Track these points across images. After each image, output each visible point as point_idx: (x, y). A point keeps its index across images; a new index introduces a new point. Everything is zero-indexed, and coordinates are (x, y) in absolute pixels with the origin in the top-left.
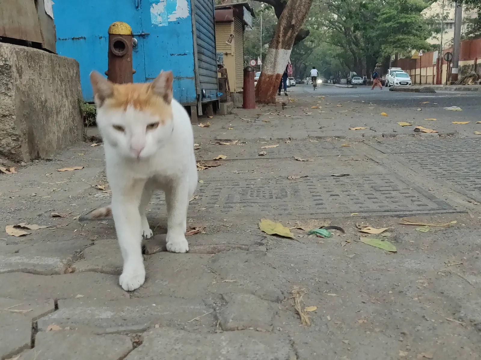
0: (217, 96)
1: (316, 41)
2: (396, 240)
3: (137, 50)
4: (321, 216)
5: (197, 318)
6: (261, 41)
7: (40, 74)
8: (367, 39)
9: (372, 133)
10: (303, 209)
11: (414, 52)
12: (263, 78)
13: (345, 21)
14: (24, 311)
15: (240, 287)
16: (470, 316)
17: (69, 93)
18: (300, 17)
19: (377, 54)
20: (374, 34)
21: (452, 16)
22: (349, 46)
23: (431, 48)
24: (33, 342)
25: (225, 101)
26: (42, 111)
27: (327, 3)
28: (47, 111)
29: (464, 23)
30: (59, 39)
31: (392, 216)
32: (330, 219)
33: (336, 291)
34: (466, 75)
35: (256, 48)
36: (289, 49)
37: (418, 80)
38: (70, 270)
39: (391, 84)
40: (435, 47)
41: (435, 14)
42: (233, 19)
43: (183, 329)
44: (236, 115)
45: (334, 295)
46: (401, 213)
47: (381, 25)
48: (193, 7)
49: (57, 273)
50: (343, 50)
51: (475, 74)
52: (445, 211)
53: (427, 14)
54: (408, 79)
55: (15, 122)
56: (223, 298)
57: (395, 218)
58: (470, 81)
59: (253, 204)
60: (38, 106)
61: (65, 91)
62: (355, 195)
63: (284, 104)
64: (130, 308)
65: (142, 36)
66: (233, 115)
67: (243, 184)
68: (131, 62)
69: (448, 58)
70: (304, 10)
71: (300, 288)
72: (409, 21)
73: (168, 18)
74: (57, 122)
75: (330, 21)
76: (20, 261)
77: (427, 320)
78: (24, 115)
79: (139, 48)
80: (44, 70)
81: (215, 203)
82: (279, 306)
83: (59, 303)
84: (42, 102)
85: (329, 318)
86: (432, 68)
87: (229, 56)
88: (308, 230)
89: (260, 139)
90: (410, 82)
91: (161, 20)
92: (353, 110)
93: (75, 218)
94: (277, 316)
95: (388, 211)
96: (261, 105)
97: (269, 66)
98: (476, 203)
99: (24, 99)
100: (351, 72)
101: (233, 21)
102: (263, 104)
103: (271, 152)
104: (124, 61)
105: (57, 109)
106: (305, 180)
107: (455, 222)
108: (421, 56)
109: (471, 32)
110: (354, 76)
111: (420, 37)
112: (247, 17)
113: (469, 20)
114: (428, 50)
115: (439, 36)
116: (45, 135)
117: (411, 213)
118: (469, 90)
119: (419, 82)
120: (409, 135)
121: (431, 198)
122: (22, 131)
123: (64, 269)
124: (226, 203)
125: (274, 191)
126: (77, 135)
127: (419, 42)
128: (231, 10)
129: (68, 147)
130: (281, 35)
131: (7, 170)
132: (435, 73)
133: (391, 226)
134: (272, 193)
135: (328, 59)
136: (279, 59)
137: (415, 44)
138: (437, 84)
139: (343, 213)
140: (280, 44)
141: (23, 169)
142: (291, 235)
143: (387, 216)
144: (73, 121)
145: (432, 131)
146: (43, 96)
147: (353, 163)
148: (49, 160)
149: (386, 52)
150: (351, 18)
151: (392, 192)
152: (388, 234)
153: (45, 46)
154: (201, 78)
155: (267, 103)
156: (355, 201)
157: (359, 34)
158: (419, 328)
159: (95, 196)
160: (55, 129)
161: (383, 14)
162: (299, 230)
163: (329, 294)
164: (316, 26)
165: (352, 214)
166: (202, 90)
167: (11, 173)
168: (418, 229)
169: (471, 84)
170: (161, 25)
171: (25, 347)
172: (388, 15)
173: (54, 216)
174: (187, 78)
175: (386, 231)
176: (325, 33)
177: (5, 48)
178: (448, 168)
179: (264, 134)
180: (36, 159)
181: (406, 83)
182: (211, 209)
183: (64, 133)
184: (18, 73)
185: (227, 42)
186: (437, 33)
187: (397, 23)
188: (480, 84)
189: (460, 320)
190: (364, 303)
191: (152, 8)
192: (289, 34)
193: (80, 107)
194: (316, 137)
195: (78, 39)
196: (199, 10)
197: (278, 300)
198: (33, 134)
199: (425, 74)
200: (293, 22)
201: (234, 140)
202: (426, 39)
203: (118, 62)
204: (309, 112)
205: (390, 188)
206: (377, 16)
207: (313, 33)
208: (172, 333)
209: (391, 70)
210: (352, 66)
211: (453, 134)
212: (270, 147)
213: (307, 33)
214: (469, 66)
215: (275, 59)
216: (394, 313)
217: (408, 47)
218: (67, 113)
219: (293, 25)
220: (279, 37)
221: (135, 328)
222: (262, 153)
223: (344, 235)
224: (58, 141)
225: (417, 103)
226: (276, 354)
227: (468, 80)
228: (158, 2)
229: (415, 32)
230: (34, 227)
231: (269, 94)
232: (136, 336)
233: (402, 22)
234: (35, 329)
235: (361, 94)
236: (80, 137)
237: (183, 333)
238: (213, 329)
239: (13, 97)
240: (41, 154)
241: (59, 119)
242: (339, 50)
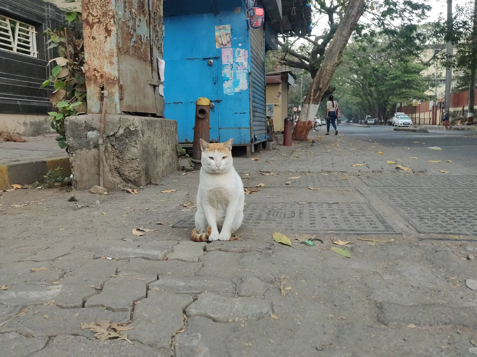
0: (265, 138)
1: (341, 94)
2: (352, 249)
3: (214, 110)
4: (312, 232)
5: (227, 289)
6: (301, 95)
7: (154, 133)
8: (379, 92)
9: (366, 169)
10: (301, 227)
11: (414, 101)
12: (299, 124)
13: (362, 80)
14: (143, 279)
15: (252, 274)
16: (375, 299)
17: (170, 141)
18: (325, 83)
19: (386, 102)
20: (384, 89)
21: (444, 75)
22: (365, 97)
23: (428, 98)
24: (147, 295)
25: (272, 141)
26: (154, 155)
27: (350, 68)
28: (157, 154)
29: (453, 80)
30: (166, 103)
31: (354, 234)
32: (315, 234)
33: (305, 279)
34: (455, 118)
35: (298, 98)
36: (317, 104)
37: (418, 122)
38: (166, 259)
39: (396, 125)
40: (431, 97)
41: (431, 74)
42: (281, 81)
43: (219, 294)
44: (278, 150)
45: (304, 281)
46: (360, 232)
47: (388, 83)
48: (250, 83)
49: (159, 260)
50: (361, 100)
51: (463, 117)
52: (388, 232)
53: (425, 73)
54: (410, 121)
55: (138, 163)
56: (241, 279)
57: (356, 235)
58: (459, 123)
59: (272, 222)
60: (152, 152)
61: (168, 141)
62: (337, 218)
63: (313, 142)
64: (193, 281)
65: (218, 101)
66: (276, 151)
67: (270, 206)
68: (209, 122)
69: (441, 106)
70: (328, 78)
71: (286, 276)
72: (410, 79)
73: (234, 90)
74: (163, 160)
75: (352, 80)
76: (140, 252)
77: (350, 299)
78: (144, 158)
79: (215, 109)
80: (157, 130)
81: (250, 220)
82: (272, 286)
83: (160, 276)
84: (154, 149)
85: (297, 294)
86: (429, 113)
87: (277, 107)
88: (301, 240)
89: (289, 172)
90: (411, 123)
91: (230, 91)
92: (361, 149)
93: (170, 226)
94: (268, 291)
95: (352, 231)
96: (297, 142)
97: (304, 115)
98: (411, 227)
99: (144, 149)
100: (367, 116)
101: (280, 83)
102: (298, 142)
103: (294, 182)
104: (204, 121)
105: (163, 153)
106: (309, 205)
107: (393, 240)
108: (419, 105)
109: (459, 87)
110: (369, 118)
111: (419, 90)
112: (291, 80)
113: (458, 77)
114: (426, 100)
115: (434, 89)
116: (155, 169)
117: (366, 232)
118: (458, 129)
119: (418, 123)
120: (391, 172)
121: (383, 222)
122: (142, 168)
123: (162, 258)
124: (257, 220)
125: (287, 213)
126: (174, 167)
127: (418, 94)
128: (280, 76)
129: (168, 175)
130: (312, 95)
131: (132, 191)
132: (431, 117)
133: (352, 240)
134: (285, 214)
135: (350, 106)
136: (310, 111)
137: (415, 95)
138: (433, 124)
139: (324, 231)
140: (311, 101)
141: (142, 191)
142: (290, 243)
143: (351, 234)
144: (172, 158)
145: (408, 169)
146: (155, 145)
147: (345, 192)
148: (156, 185)
149: (393, 101)
150: (366, 78)
151: (360, 217)
152: (349, 246)
153: (158, 115)
154: (255, 128)
155: (302, 141)
156: (335, 222)
157: (373, 89)
158: (345, 303)
159: (182, 211)
160: (161, 164)
161: (391, 74)
162: (296, 240)
163: (301, 281)
164: (341, 83)
165: (330, 232)
166: (255, 136)
167: (134, 193)
168: (369, 243)
169: (459, 125)
170: (229, 95)
171: (143, 297)
172: (395, 75)
173: (158, 224)
174: (245, 128)
175: (348, 243)
176: (348, 88)
177: (136, 120)
178: (407, 200)
179: (292, 168)
180: (148, 184)
181: (408, 124)
182: (247, 224)
183: (167, 166)
184: (142, 133)
185: (276, 97)
186: (433, 87)
187: (402, 81)
188: (467, 125)
189: (370, 300)
190: (319, 287)
191: (224, 84)
192: (318, 94)
193: (177, 149)
194: (327, 171)
195: (178, 103)
196: (255, 84)
197: (272, 282)
198: (148, 169)
199: (423, 117)
200: (321, 86)
201: (272, 172)
202: (424, 91)
203: (201, 122)
204: (329, 149)
205: (361, 214)
206: (387, 76)
207: (339, 88)
208: (213, 296)
209: (397, 114)
210: (368, 111)
211: (423, 172)
212: (294, 178)
213: (334, 89)
214: (458, 111)
215: (308, 111)
216: (334, 294)
217: (410, 98)
218: (169, 154)
219: (321, 88)
220: (311, 96)
221: (195, 292)
222: (288, 183)
223: (323, 245)
224: (163, 172)
225: (409, 142)
226: (262, 310)
227: (457, 122)
228: (228, 80)
229: (415, 86)
230: (147, 230)
231: (303, 134)
232: (195, 296)
233: (405, 80)
234: (148, 289)
235: (371, 133)
236: (176, 168)
237: (218, 296)
238: (233, 295)
239: (139, 148)
240: (152, 181)
241: (164, 159)
242: (359, 100)
